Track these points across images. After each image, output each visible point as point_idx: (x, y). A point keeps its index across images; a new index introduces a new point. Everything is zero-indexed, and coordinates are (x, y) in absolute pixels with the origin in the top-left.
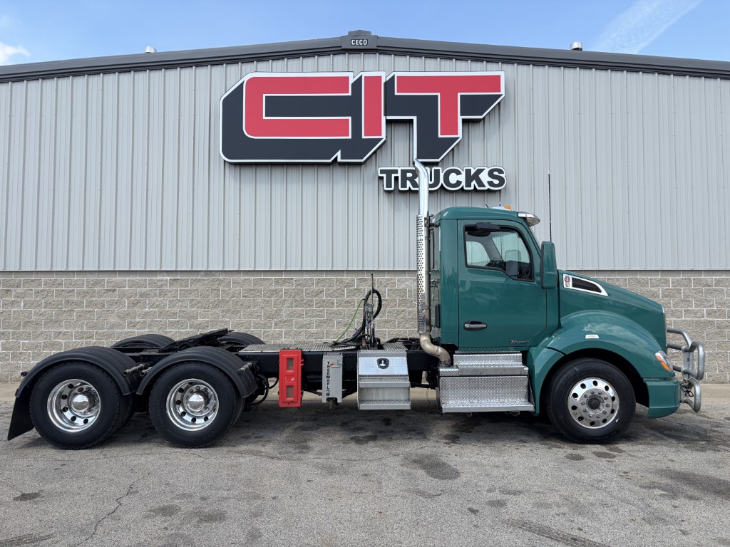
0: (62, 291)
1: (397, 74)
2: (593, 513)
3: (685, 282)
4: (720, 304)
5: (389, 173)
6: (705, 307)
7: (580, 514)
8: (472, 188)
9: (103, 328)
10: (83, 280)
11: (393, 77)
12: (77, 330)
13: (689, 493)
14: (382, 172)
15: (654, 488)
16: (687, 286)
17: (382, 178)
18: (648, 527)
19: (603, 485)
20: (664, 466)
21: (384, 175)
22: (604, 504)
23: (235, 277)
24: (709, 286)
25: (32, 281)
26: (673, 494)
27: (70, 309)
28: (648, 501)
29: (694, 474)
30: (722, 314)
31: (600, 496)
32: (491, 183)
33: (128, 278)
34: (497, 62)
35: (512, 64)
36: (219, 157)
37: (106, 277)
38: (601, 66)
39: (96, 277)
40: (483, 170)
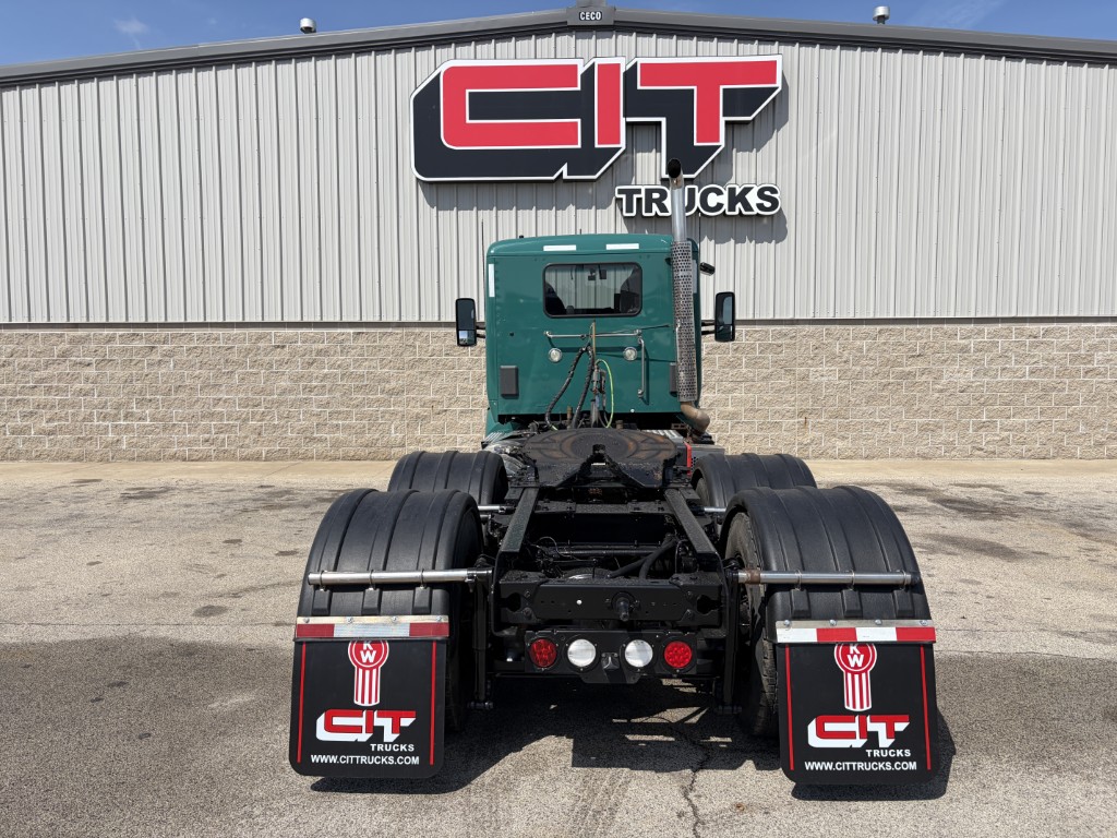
0: (220, 347)
1: (640, 61)
3: (1004, 333)
4: (1047, 360)
5: (629, 193)
6: (1027, 364)
8: (737, 212)
9: (271, 394)
10: (245, 334)
11: (635, 65)
12: (240, 396)
14: (621, 192)
16: (1007, 337)
17: (621, 199)
21: (624, 197)
23: (435, 330)
24: (1035, 337)
25: (183, 335)
27: (230, 370)
30: (1047, 372)
32: (760, 206)
33: (300, 331)
34: (773, 42)
35: (793, 43)
36: (411, 173)
37: (273, 331)
38: (911, 46)
39: (260, 331)
40: (751, 188)
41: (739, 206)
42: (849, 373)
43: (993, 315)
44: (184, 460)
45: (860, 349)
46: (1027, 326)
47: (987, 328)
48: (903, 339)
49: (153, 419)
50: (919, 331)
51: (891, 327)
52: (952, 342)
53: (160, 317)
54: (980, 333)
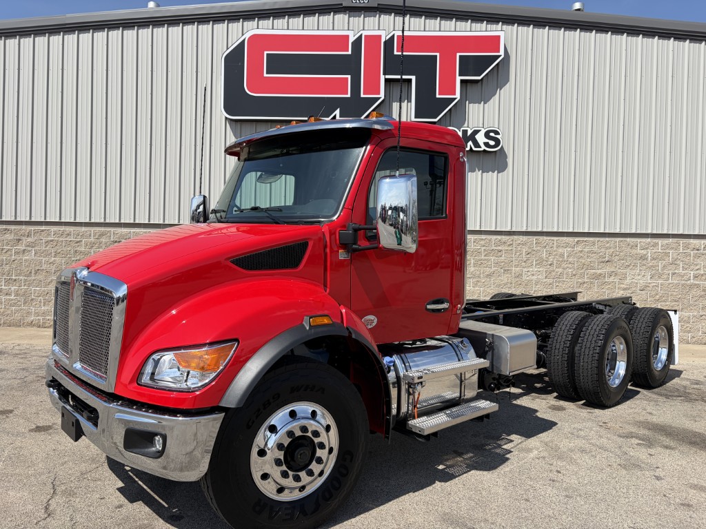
0: (71, 241)
1: (397, 33)
2: (571, 458)
3: (674, 246)
6: (691, 271)
7: (559, 458)
8: (468, 149)
10: (91, 231)
11: (393, 36)
13: (664, 443)
15: (632, 437)
16: (676, 249)
18: (624, 472)
19: (582, 433)
20: (641, 419)
22: (583, 451)
24: (697, 250)
25: (43, 231)
26: (649, 443)
27: (78, 258)
28: (625, 449)
29: (671, 427)
31: (580, 443)
32: (486, 144)
33: (132, 230)
34: (497, 22)
35: (513, 24)
36: (220, 113)
37: (112, 229)
38: (602, 28)
39: (102, 229)
40: (480, 130)
41: (470, 143)
42: (554, 274)
43: (665, 232)
44: (39, 327)
45: (562, 255)
46: (692, 241)
47: (660, 241)
48: (595, 249)
49: (17, 295)
50: (608, 242)
51: (586, 239)
52: (634, 252)
53: (26, 217)
54: (656, 245)
